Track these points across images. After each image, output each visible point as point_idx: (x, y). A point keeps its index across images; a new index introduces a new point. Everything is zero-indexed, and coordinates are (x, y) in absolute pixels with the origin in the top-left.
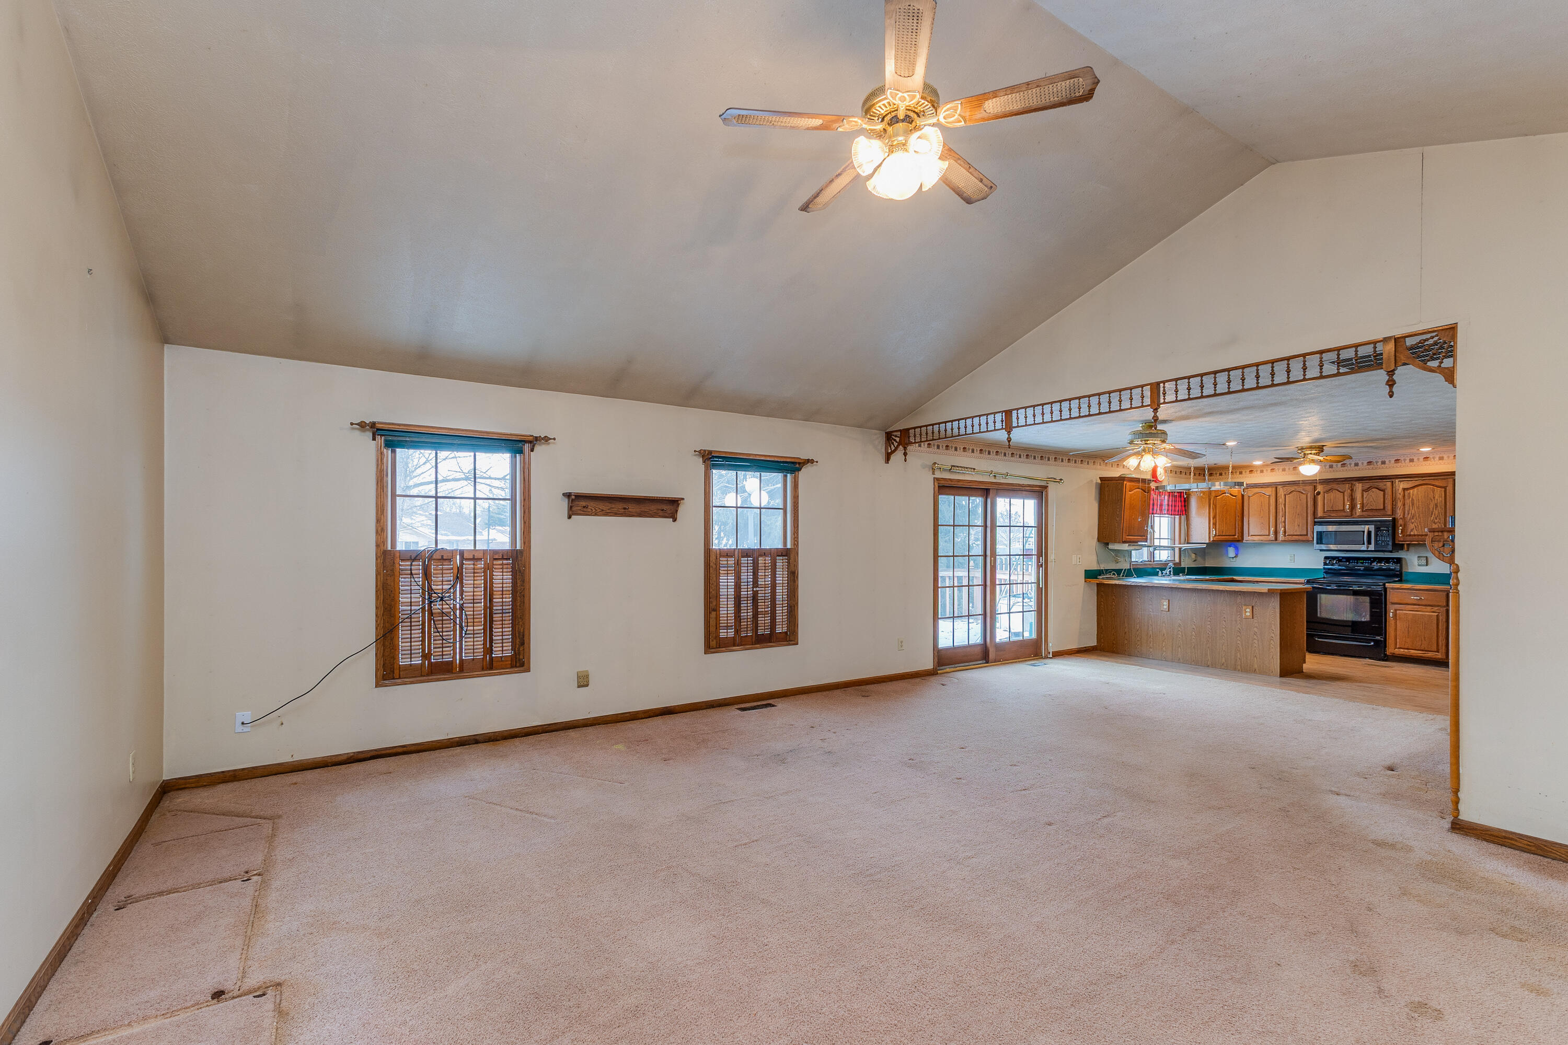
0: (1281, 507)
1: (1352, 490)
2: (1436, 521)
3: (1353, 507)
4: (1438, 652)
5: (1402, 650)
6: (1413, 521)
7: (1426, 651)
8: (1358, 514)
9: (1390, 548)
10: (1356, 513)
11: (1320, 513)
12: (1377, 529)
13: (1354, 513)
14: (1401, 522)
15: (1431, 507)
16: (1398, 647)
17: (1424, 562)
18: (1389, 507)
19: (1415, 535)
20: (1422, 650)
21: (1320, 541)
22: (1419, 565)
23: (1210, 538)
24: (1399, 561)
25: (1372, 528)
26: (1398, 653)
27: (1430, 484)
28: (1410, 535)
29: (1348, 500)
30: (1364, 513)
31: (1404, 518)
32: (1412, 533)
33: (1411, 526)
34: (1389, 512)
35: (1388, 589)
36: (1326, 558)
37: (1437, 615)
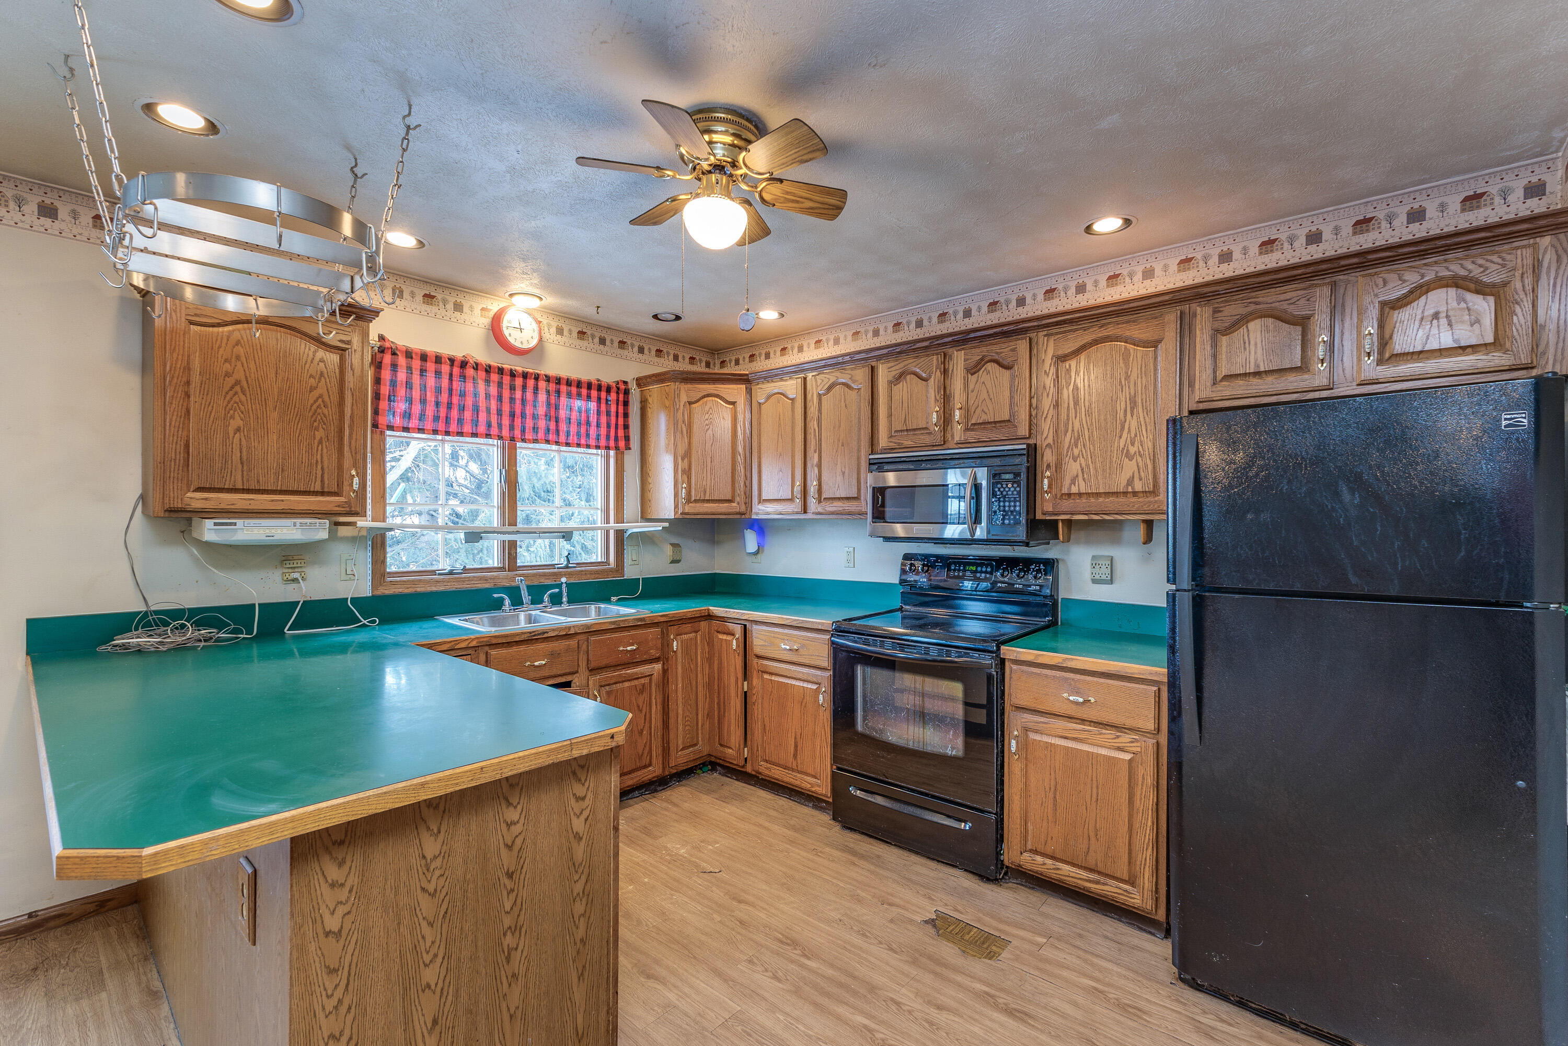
0: (812, 425)
1: (945, 372)
2: (1132, 450)
3: (946, 420)
4: (1133, 884)
5: (1039, 859)
6: (1076, 451)
7: (1099, 873)
8: (957, 439)
9: (1021, 533)
10: (953, 436)
11: (883, 441)
12: (995, 478)
13: (949, 436)
14: (1048, 457)
15: (1121, 406)
16: (1029, 847)
17: (1104, 572)
18: (1023, 416)
19: (1080, 495)
20: (1091, 870)
21: (879, 515)
22: (1095, 581)
23: (676, 507)
24: (1049, 565)
25: (983, 476)
26: (1028, 866)
27: (1117, 339)
28: (1069, 495)
29: (936, 400)
30: (972, 436)
31: (1056, 445)
32: (1074, 490)
33: (1072, 468)
34: (1023, 430)
35: (1007, 664)
36: (907, 557)
37: (1130, 761)
